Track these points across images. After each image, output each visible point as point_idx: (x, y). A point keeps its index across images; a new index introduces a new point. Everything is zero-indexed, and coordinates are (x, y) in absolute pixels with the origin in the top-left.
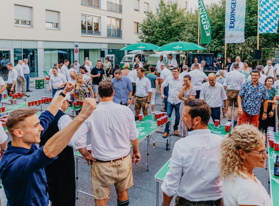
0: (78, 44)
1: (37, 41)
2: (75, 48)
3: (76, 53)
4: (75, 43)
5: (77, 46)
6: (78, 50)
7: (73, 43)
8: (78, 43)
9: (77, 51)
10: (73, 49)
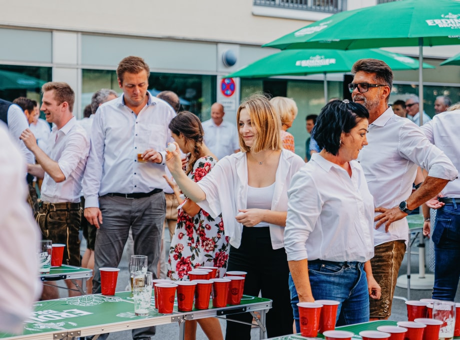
0: (235, 52)
1: (51, 31)
2: (222, 73)
3: (227, 95)
4: (220, 46)
5: (230, 63)
6: (237, 81)
7: (213, 47)
8: (237, 47)
9: (229, 87)
10: (214, 78)
